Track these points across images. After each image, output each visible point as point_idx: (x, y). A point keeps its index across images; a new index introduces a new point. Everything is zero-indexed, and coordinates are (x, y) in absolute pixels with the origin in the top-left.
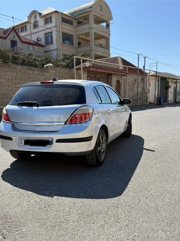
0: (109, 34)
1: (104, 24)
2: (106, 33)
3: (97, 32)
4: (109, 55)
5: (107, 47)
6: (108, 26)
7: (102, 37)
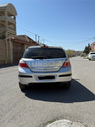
0: (16, 23)
1: (13, 17)
2: (14, 22)
3: (9, 21)
4: (16, 33)
5: (15, 29)
6: (15, 18)
7: (12, 24)
